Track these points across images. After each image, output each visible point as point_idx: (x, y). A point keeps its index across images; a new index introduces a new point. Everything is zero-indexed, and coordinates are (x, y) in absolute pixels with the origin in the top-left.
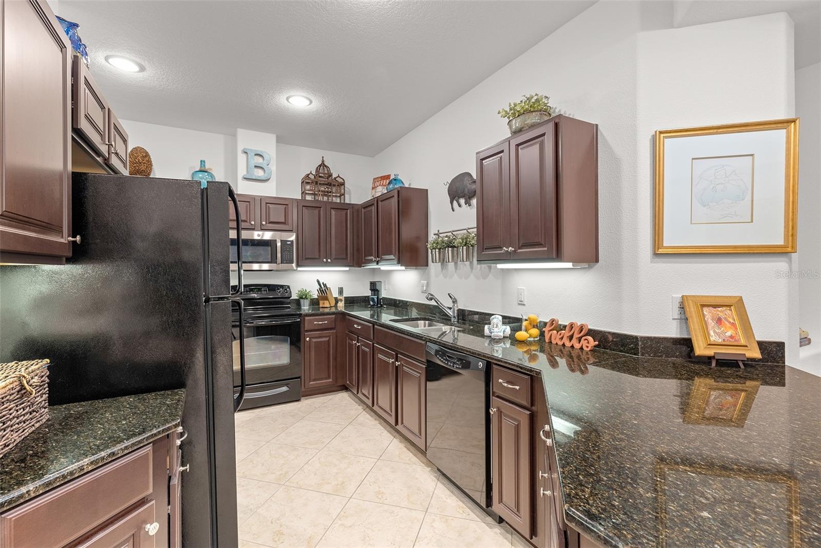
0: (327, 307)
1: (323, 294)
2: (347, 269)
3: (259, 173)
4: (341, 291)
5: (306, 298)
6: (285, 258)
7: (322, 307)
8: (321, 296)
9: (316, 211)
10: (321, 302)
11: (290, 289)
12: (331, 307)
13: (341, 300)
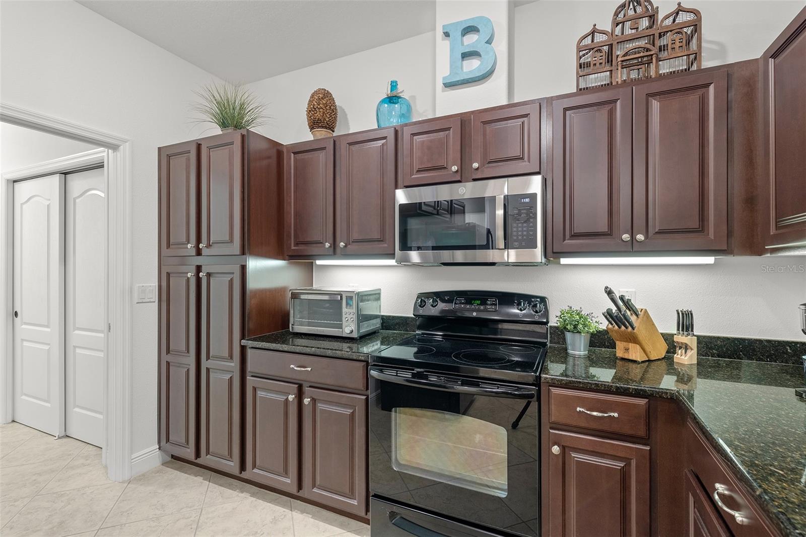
0: (634, 362)
1: (623, 328)
2: (710, 260)
3: (472, 66)
4: (686, 322)
5: (576, 330)
6: (517, 236)
7: (623, 359)
8: (616, 331)
9: (604, 112)
10: (620, 345)
11: (545, 305)
12: (649, 361)
13: (686, 347)
